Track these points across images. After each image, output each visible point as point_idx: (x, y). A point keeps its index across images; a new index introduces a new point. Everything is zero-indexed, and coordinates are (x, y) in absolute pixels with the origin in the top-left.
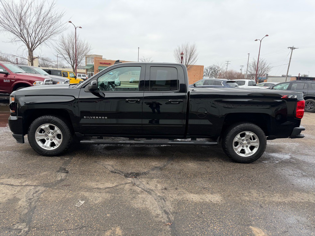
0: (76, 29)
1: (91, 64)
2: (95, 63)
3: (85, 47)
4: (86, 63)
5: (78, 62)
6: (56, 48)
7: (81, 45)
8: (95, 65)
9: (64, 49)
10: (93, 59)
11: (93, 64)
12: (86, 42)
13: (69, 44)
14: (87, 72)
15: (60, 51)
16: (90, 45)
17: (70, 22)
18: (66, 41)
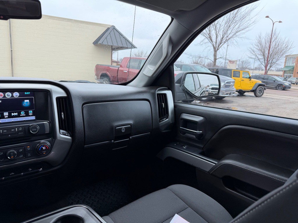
0: (273, 24)
1: (291, 65)
2: (296, 65)
3: (284, 45)
4: (285, 64)
5: (273, 63)
6: (251, 49)
7: (280, 44)
8: (296, 67)
9: (259, 50)
10: (295, 59)
11: (294, 65)
12: (286, 40)
13: (266, 43)
14: (285, 74)
15: (254, 52)
16: (292, 43)
17: (267, 17)
18: (263, 41)
